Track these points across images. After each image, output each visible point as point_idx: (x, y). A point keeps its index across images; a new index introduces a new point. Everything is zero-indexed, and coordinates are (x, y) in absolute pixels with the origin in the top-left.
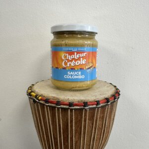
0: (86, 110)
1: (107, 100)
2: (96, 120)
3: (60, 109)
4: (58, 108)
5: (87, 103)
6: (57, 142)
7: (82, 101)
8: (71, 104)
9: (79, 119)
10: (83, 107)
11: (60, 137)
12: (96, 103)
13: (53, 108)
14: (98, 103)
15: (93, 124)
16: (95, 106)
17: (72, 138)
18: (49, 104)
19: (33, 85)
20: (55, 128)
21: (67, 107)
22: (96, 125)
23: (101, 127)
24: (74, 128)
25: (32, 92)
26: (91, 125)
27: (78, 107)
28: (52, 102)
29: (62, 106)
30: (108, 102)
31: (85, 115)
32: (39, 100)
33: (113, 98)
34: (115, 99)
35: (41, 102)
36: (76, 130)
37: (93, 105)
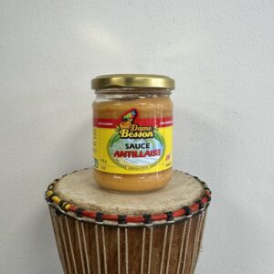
0: (148, 229)
1: (186, 210)
2: (167, 247)
3: (103, 228)
4: (100, 226)
5: (149, 216)
7: (141, 212)
8: (121, 219)
9: (136, 244)
10: (142, 224)
12: (166, 216)
13: (90, 226)
14: (169, 215)
15: (161, 254)
16: (164, 222)
18: (84, 219)
19: (57, 180)
20: (93, 262)
21: (115, 223)
22: (167, 255)
23: (175, 258)
24: (127, 261)
25: (54, 195)
26: (158, 256)
27: (135, 224)
28: (88, 215)
29: (106, 222)
30: (188, 214)
31: (148, 238)
32: (66, 211)
33: (198, 206)
34: (200, 208)
35: (69, 213)
36: (130, 265)
37: (160, 219)
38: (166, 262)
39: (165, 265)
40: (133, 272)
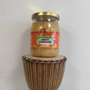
2: (57, 70)
6: (38, 81)
8: (46, 61)
11: (40, 78)
14: (57, 61)
16: (56, 63)
17: (45, 79)
18: (36, 62)
21: (44, 63)
23: (58, 73)
30: (62, 61)
31: (52, 67)
32: (30, 61)
34: (65, 60)
36: (47, 75)
38: (56, 74)
39: (56, 75)
40: (48, 76)
